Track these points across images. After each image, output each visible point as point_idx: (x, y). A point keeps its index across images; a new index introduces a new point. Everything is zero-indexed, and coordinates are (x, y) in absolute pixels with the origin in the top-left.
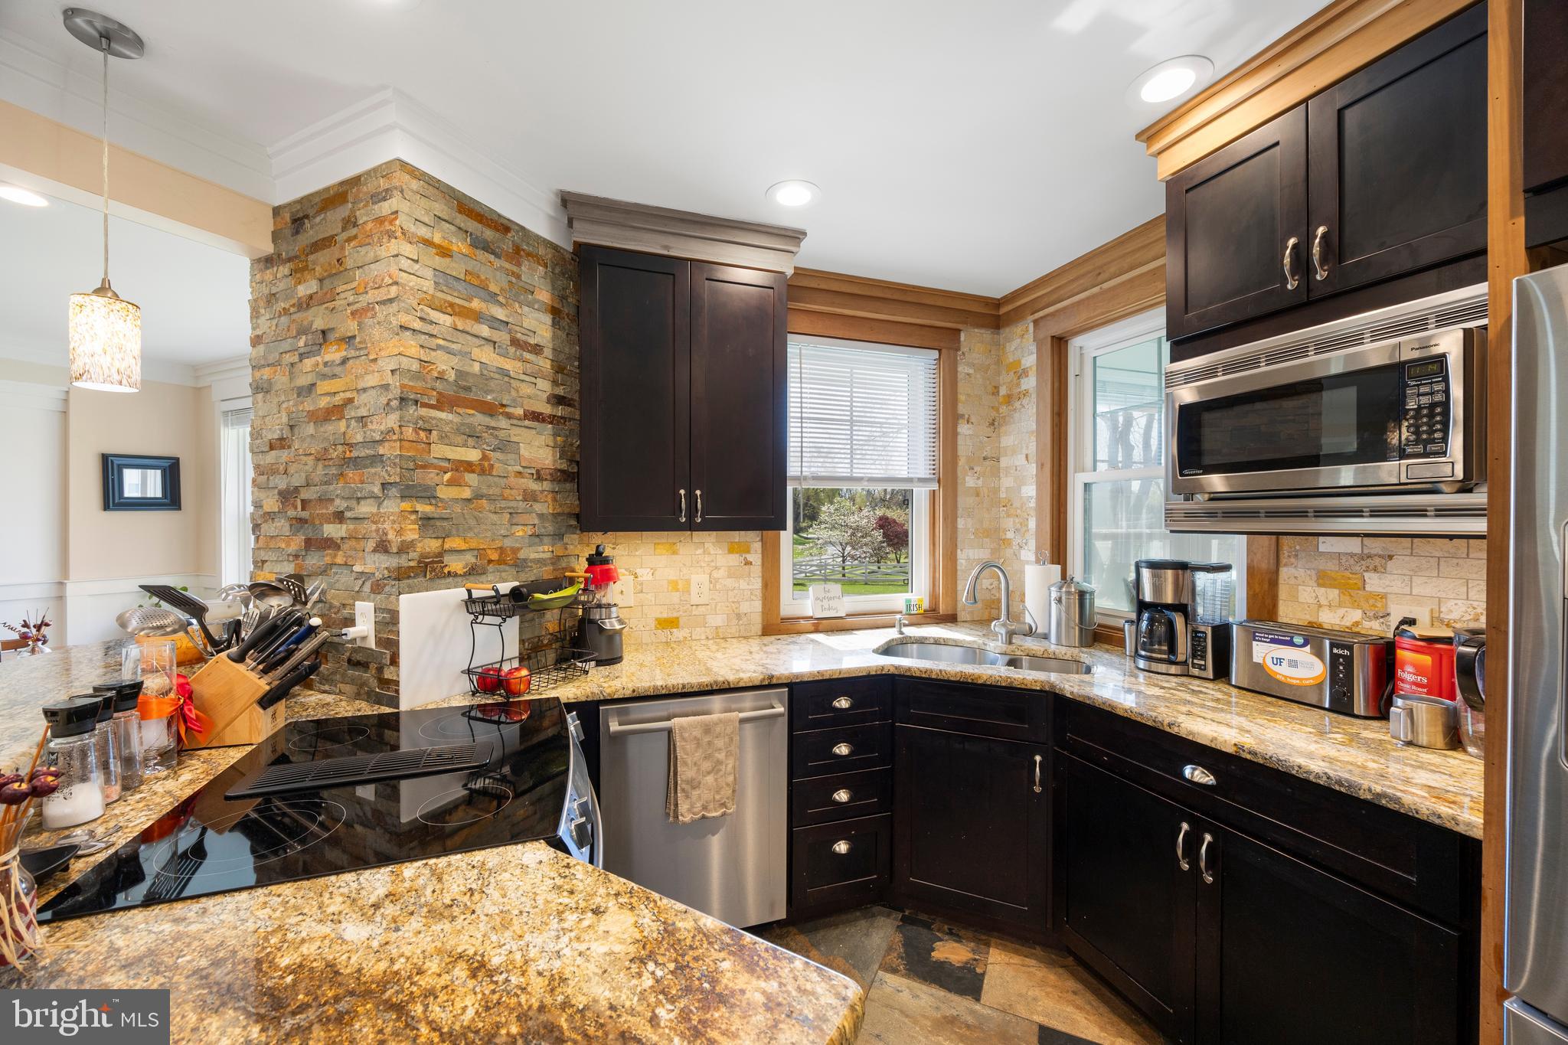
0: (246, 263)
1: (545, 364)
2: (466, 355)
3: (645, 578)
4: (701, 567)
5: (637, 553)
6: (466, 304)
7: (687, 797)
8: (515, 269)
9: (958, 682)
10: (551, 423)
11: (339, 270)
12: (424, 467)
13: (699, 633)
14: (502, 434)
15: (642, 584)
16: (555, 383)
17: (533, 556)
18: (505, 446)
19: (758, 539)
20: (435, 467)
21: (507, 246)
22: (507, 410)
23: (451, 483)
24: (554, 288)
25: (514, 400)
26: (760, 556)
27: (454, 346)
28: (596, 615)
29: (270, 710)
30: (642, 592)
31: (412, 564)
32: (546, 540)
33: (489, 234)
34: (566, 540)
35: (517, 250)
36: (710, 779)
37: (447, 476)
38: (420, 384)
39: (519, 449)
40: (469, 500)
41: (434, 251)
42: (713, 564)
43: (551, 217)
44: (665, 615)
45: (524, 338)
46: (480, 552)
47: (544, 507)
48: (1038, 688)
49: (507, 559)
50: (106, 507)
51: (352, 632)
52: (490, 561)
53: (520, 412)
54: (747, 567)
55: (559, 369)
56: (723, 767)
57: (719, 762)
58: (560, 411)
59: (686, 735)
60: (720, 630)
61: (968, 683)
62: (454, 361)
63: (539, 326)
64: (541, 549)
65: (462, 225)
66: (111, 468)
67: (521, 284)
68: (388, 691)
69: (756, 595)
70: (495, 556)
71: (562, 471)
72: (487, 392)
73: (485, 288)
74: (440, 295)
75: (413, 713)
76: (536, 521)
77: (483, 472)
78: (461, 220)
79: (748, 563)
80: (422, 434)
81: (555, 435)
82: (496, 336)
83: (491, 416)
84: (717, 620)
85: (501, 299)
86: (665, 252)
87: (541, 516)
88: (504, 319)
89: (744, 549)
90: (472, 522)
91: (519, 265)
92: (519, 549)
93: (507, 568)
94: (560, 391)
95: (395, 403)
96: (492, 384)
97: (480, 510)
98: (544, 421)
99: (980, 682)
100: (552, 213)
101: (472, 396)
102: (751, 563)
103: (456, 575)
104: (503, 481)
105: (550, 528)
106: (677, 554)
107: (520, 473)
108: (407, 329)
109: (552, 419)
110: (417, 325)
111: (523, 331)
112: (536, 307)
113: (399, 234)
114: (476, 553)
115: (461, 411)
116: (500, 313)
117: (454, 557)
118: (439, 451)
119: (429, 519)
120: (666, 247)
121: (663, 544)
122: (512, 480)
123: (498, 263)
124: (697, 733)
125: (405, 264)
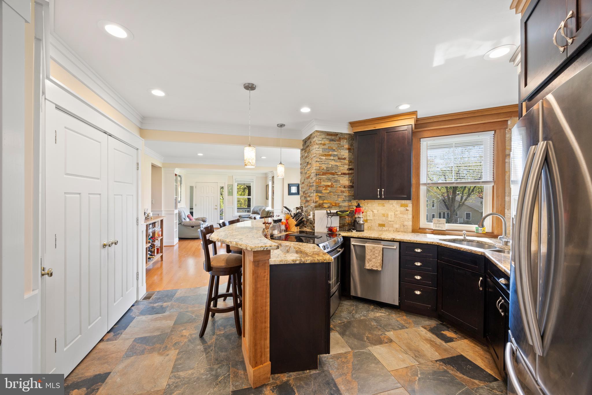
0: (300, 150)
1: (347, 162)
2: (328, 164)
3: (375, 213)
4: (392, 210)
5: (373, 206)
6: (328, 153)
7: (368, 263)
8: (339, 143)
9: (455, 249)
10: (348, 175)
11: (309, 152)
12: (320, 187)
13: (391, 229)
14: (336, 179)
15: (374, 214)
16: (349, 165)
17: (343, 205)
18: (337, 181)
19: (411, 203)
20: (322, 187)
21: (337, 138)
22: (337, 173)
23: (325, 190)
24: (349, 144)
25: (339, 171)
26: (412, 208)
27: (326, 162)
28: (357, 220)
29: (297, 227)
30: (374, 216)
31: (318, 205)
32: (346, 201)
33: (333, 137)
34: (352, 202)
35: (340, 138)
36: (374, 260)
37: (324, 188)
38: (319, 171)
39: (340, 181)
40: (328, 193)
41: (322, 145)
42: (396, 210)
43: (348, 128)
44: (381, 223)
45: (341, 157)
46: (331, 204)
47: (346, 194)
48: (480, 254)
49: (336, 205)
50: (289, 195)
51: (309, 217)
52: (333, 206)
53: (340, 173)
54: (407, 211)
55: (350, 162)
56: (377, 258)
57: (376, 256)
58: (350, 172)
59: (368, 248)
60: (398, 229)
61: (458, 250)
62: (326, 165)
63: (345, 153)
64: (345, 203)
65: (328, 138)
66: (290, 186)
67: (341, 145)
68: (313, 228)
69: (410, 220)
70: (334, 204)
71: (351, 186)
72: (333, 170)
73: (332, 149)
74: (323, 153)
75: (317, 232)
76: (344, 197)
77: (332, 187)
78: (328, 137)
79: (407, 210)
80: (320, 180)
81: (349, 177)
82: (335, 158)
83: (333, 175)
84: (397, 226)
85: (336, 150)
86: (375, 129)
87: (345, 196)
88: (337, 154)
89: (406, 206)
90: (329, 197)
91: (340, 141)
92: (340, 203)
93: (337, 207)
94: (351, 167)
95: (315, 175)
96: (334, 168)
97: (331, 195)
98: (346, 174)
99: (462, 250)
100: (348, 127)
101: (329, 172)
102: (408, 210)
103: (326, 208)
104: (336, 189)
105: (347, 199)
106: (385, 206)
107: (340, 187)
108: (317, 161)
109: (348, 174)
110: (319, 160)
111: (341, 155)
112: (344, 149)
113: (316, 144)
114: (330, 204)
115: (327, 175)
116: (335, 153)
117: (326, 204)
118: (323, 183)
119: (321, 197)
120: (375, 127)
121: (380, 204)
122: (338, 188)
123: (335, 143)
124: (371, 248)
125: (317, 149)
